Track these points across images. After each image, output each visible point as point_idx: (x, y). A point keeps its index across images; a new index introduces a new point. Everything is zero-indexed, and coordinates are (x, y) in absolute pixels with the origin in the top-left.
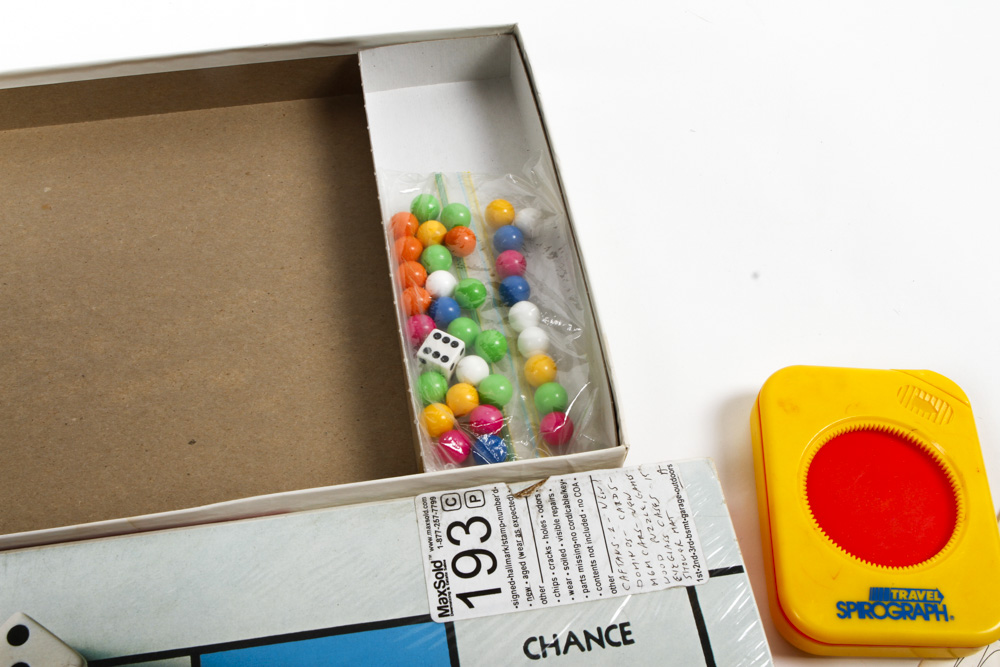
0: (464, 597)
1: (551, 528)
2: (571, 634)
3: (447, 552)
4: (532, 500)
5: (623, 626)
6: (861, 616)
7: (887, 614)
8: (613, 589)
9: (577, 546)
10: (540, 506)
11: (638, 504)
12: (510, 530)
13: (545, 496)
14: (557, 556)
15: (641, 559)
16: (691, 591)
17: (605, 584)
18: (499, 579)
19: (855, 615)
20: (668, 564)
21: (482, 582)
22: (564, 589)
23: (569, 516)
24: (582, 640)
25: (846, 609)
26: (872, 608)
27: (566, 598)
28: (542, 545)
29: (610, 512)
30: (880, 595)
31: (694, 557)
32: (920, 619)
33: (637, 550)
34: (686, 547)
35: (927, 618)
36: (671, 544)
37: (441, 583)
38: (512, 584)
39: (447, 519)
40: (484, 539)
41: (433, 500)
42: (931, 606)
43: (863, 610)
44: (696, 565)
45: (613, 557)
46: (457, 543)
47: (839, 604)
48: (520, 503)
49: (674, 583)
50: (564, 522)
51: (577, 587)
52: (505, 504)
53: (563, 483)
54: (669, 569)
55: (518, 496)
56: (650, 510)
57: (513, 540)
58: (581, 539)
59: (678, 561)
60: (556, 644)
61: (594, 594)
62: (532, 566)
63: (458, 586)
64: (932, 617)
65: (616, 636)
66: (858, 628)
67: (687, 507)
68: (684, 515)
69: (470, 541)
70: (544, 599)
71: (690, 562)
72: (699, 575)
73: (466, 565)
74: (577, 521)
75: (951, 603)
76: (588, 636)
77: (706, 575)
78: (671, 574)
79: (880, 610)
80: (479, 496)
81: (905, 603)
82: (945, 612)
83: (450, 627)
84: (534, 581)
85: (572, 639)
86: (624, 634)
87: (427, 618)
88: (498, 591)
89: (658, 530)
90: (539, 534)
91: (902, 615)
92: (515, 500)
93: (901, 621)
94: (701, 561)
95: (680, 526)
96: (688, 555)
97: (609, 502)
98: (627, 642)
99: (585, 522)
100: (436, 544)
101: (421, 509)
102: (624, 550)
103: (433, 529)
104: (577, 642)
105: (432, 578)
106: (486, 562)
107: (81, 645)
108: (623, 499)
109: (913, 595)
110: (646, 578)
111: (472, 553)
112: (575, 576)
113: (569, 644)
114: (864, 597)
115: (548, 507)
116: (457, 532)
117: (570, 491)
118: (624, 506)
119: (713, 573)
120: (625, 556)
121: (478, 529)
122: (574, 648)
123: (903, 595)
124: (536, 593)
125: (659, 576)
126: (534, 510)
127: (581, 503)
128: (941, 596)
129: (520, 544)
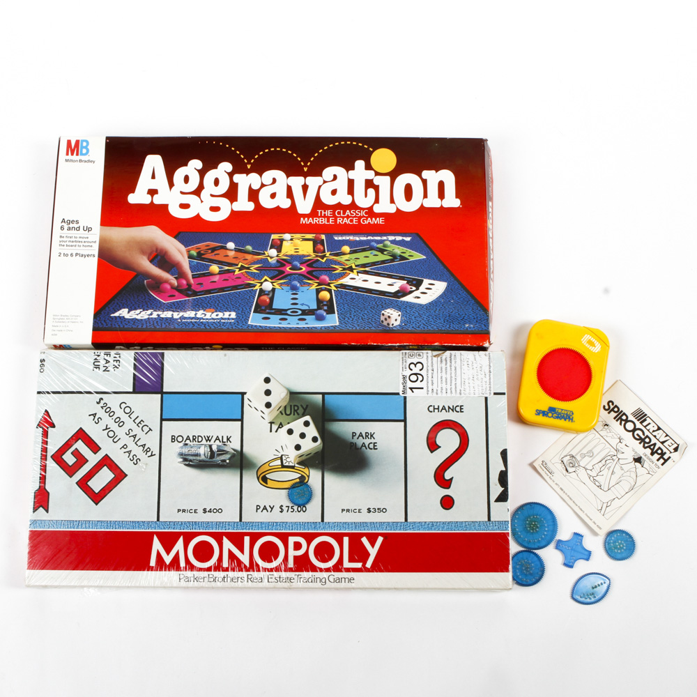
0: (411, 389)
1: (444, 369)
2: (444, 406)
3: (408, 373)
4: (439, 359)
5: (461, 406)
6: (543, 416)
7: (552, 416)
8: (460, 394)
9: (451, 377)
10: (441, 361)
11: (475, 365)
12: (430, 368)
13: (444, 358)
14: (444, 379)
15: (472, 385)
16: (486, 398)
17: (458, 391)
18: (423, 384)
19: (541, 415)
20: (480, 388)
21: (418, 384)
22: (444, 391)
23: (451, 366)
24: (447, 409)
25: (539, 412)
26: (548, 413)
27: (444, 394)
28: (440, 375)
29: (465, 367)
30: (552, 410)
31: (490, 387)
32: (563, 420)
33: (471, 381)
34: (488, 383)
35: (565, 420)
36: (483, 382)
37: (405, 382)
38: (428, 386)
39: (410, 361)
40: (421, 370)
41: (406, 353)
42: (568, 417)
43: (544, 414)
44: (490, 390)
45: (463, 383)
46: (411, 370)
47: (537, 410)
48: (435, 359)
49: (481, 395)
50: (449, 368)
51: (449, 391)
52: (430, 358)
53: (451, 354)
54: (480, 390)
55: (435, 356)
56: (479, 369)
57: (430, 372)
58: (453, 375)
59: (484, 388)
60: (438, 409)
61: (454, 394)
62: (435, 382)
63: (410, 384)
64: (567, 420)
65: (458, 409)
66: (541, 419)
67: (491, 370)
68: (490, 372)
69: (416, 370)
70: (437, 394)
71: (488, 389)
72: (490, 393)
73: (413, 378)
74: (453, 368)
75: (575, 417)
76: (449, 408)
77: (492, 394)
78: (480, 392)
79: (550, 415)
80: (421, 355)
81: (560, 414)
82: (572, 419)
83: (405, 398)
84: (435, 387)
85: (444, 408)
86: (461, 409)
87: (398, 394)
88: (422, 388)
89: (480, 376)
90: (439, 371)
91: (557, 418)
92: (434, 358)
93: (556, 420)
94: (492, 389)
95: (488, 376)
96: (488, 386)
97: (465, 363)
98: (461, 412)
99: (455, 369)
100: (404, 369)
101: (401, 356)
102: (467, 381)
103: (404, 364)
104: (445, 409)
105: (402, 381)
106: (420, 378)
107: (288, 387)
108: (470, 363)
109: (563, 412)
110: (472, 392)
111: (416, 374)
112: (449, 387)
113: (442, 409)
114: (546, 409)
115: (444, 362)
116: (412, 366)
117: (453, 357)
118: (470, 366)
119: (495, 394)
120: (466, 383)
121: (419, 366)
122: (444, 411)
123: (560, 411)
124: (435, 391)
125: (476, 392)
126: (439, 362)
127: (455, 363)
128: (573, 414)
129: (432, 374)
